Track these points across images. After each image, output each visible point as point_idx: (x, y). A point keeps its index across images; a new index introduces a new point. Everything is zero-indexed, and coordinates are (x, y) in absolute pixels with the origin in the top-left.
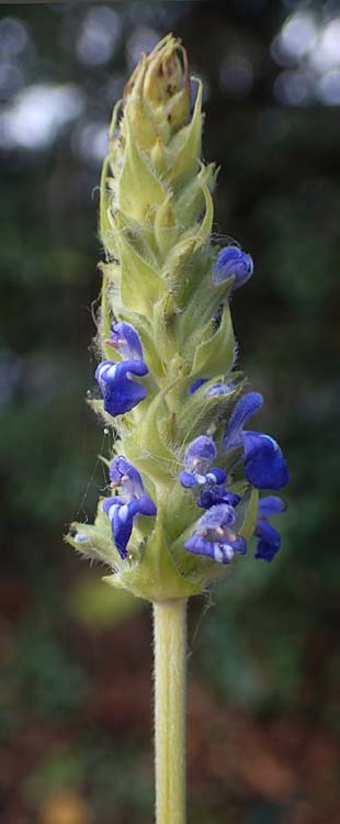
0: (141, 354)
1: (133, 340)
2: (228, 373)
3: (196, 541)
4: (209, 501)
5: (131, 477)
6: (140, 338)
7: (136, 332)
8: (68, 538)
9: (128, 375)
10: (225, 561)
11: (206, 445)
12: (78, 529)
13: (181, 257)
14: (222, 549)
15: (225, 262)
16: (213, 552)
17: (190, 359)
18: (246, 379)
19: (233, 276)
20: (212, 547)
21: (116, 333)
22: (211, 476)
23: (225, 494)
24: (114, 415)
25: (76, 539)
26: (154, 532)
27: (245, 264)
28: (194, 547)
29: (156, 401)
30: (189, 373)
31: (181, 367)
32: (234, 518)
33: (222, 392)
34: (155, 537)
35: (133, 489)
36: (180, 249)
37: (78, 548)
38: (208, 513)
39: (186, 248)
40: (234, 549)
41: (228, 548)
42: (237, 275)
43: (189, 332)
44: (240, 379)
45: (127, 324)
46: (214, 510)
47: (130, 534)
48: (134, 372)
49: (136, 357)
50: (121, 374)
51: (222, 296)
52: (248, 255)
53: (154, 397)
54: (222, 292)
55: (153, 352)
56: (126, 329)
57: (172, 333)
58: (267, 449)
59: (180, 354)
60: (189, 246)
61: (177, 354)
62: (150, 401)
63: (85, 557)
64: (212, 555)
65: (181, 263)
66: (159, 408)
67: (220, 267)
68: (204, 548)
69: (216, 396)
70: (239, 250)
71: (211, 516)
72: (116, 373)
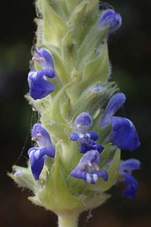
0: (53, 67)
1: (48, 58)
2: (106, 82)
3: (77, 171)
4: (85, 148)
5: (43, 135)
6: (53, 57)
7: (51, 54)
8: (11, 175)
9: (45, 78)
10: (93, 182)
11: (85, 117)
12: (17, 170)
13: (79, 13)
14: (91, 176)
15: (104, 17)
16: (86, 177)
17: (81, 71)
18: (116, 86)
19: (109, 25)
20: (86, 174)
21: (39, 54)
22: (88, 135)
23: (94, 144)
24: (35, 99)
25: (15, 175)
26: (53, 165)
27: (115, 18)
28: (75, 174)
29: (60, 93)
30: (81, 79)
31: (76, 76)
32: (98, 157)
33: (98, 90)
34: (54, 168)
35: (46, 143)
36: (78, 9)
37: (15, 180)
38: (85, 155)
39: (81, 8)
40: (99, 176)
41: (95, 176)
42: (111, 25)
43: (82, 56)
44: (113, 86)
45: (46, 49)
46: (88, 153)
47: (42, 168)
48: (48, 76)
49: (51, 68)
50: (40, 77)
51: (103, 37)
52: (119, 14)
53: (58, 91)
54: (102, 34)
55: (62, 68)
56: (45, 52)
57: (72, 56)
58: (127, 126)
59: (77, 69)
60: (83, 7)
61: (74, 69)
62: (56, 93)
63: (19, 186)
64: (85, 179)
65: (78, 17)
66: (62, 96)
67: (102, 20)
68: (81, 175)
69: (95, 92)
70: (113, 11)
71: (86, 157)
72: (37, 75)
